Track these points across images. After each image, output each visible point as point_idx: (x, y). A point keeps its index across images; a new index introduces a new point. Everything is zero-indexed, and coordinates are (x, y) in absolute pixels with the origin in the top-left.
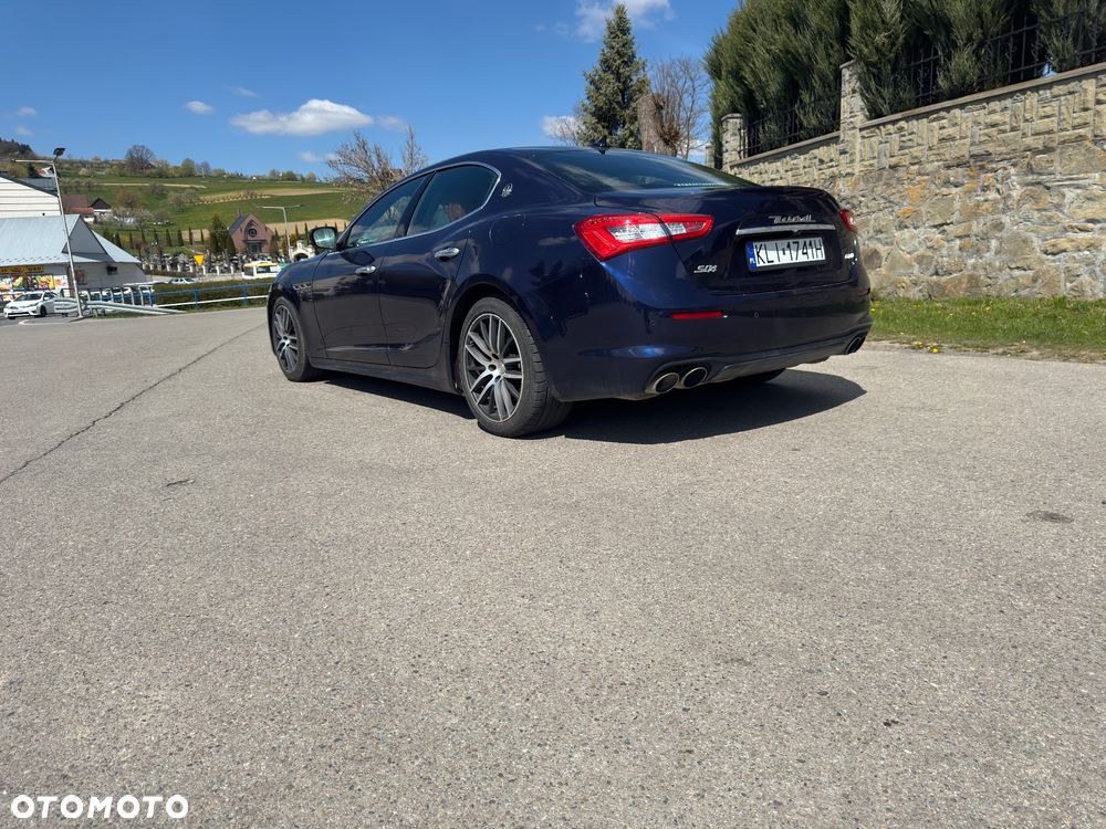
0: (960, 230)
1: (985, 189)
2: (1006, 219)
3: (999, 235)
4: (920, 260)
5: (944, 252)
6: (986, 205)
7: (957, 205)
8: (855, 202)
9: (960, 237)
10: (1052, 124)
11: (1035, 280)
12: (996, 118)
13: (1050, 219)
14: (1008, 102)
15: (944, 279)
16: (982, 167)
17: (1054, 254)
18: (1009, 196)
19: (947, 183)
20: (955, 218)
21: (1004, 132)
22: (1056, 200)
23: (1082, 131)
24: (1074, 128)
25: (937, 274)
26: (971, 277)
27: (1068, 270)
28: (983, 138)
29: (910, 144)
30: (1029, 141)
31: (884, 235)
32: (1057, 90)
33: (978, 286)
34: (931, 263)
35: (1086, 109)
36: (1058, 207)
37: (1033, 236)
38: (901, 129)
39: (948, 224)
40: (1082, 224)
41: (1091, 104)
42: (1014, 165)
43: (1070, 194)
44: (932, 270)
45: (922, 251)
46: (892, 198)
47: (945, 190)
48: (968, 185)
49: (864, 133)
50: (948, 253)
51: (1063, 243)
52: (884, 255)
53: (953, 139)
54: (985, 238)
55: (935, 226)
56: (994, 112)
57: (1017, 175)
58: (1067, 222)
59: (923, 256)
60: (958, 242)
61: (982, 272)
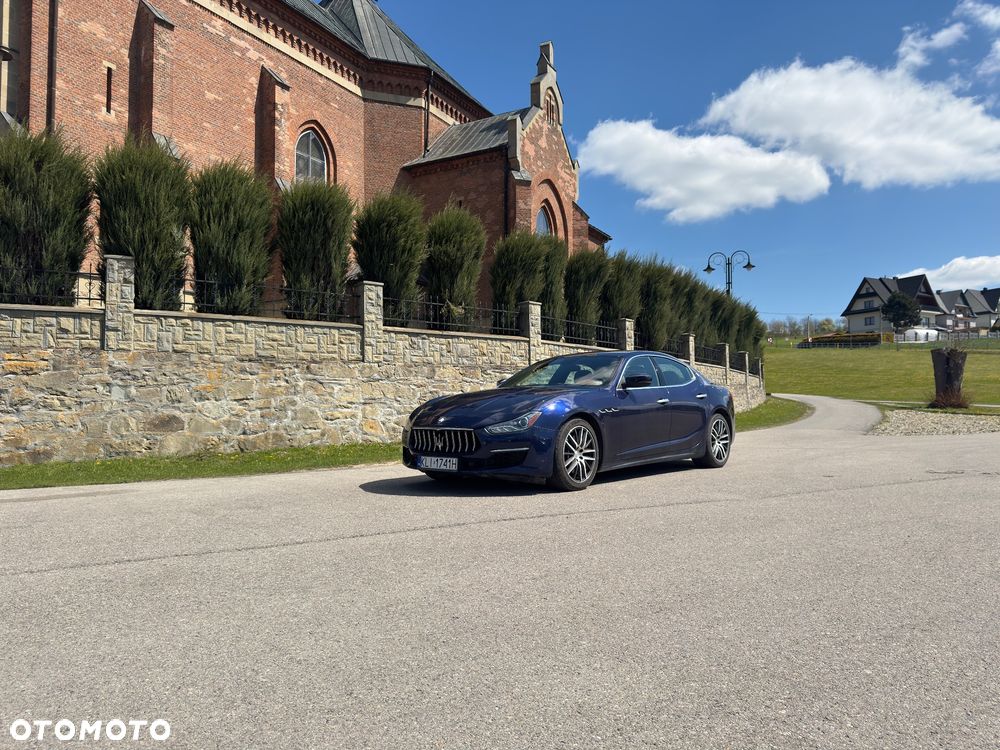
0: (261, 403)
1: (276, 379)
2: (296, 398)
3: (293, 408)
4: (228, 424)
5: (248, 418)
6: (279, 389)
7: (255, 387)
8: (138, 374)
9: (261, 409)
10: (314, 347)
11: (323, 435)
12: (276, 336)
13: (326, 400)
14: (284, 329)
15: (251, 437)
16: (273, 365)
17: (332, 420)
18: (297, 385)
19: (243, 371)
20: (254, 395)
21: (283, 346)
22: (329, 390)
23: (334, 355)
24: (328, 352)
25: (244, 433)
26: (275, 435)
27: (342, 428)
28: (266, 347)
29: (196, 337)
30: (301, 354)
31: (181, 405)
32: (316, 330)
33: (282, 440)
34: (238, 427)
35: (335, 345)
36: (330, 394)
37: (317, 410)
38: (187, 325)
39: (247, 399)
40: (345, 404)
41: (337, 342)
42: (297, 367)
43: (337, 388)
44: (240, 431)
45: (226, 417)
46: (187, 376)
47: (242, 376)
48: (262, 375)
49: (139, 319)
50: (252, 419)
51: (337, 414)
52: (186, 420)
53: (241, 342)
54: (283, 409)
55: (235, 400)
56: (273, 332)
57: (300, 373)
58: (337, 403)
59: (229, 421)
60: (259, 412)
61: (282, 431)
